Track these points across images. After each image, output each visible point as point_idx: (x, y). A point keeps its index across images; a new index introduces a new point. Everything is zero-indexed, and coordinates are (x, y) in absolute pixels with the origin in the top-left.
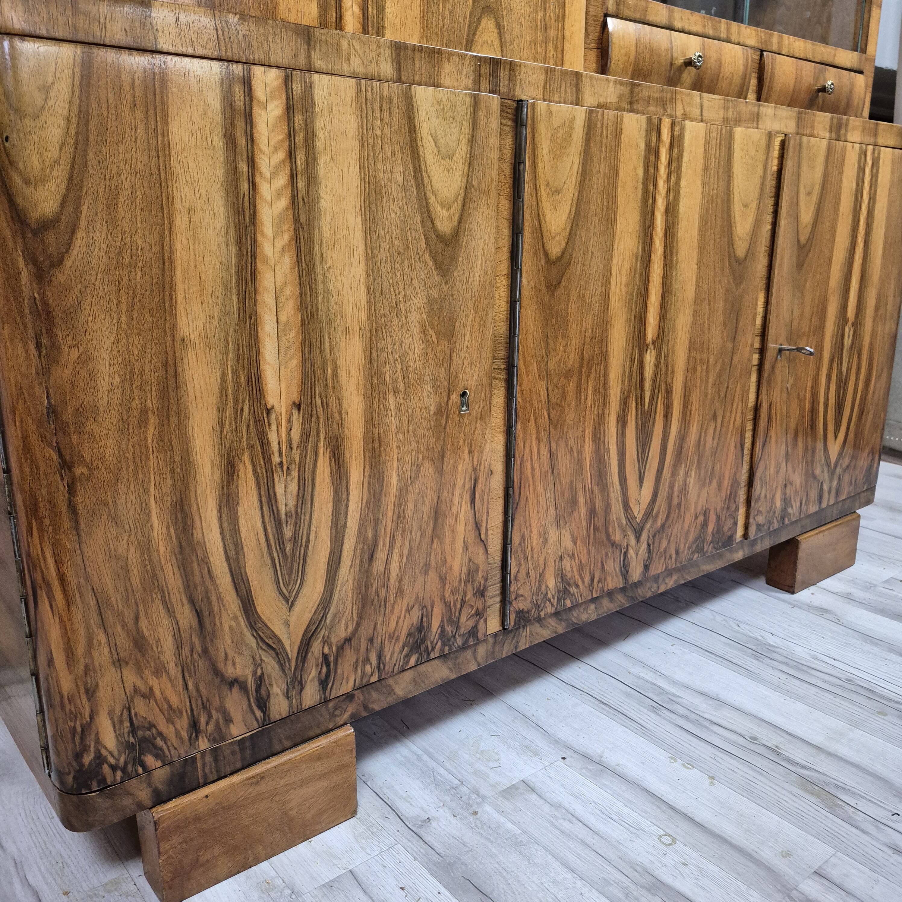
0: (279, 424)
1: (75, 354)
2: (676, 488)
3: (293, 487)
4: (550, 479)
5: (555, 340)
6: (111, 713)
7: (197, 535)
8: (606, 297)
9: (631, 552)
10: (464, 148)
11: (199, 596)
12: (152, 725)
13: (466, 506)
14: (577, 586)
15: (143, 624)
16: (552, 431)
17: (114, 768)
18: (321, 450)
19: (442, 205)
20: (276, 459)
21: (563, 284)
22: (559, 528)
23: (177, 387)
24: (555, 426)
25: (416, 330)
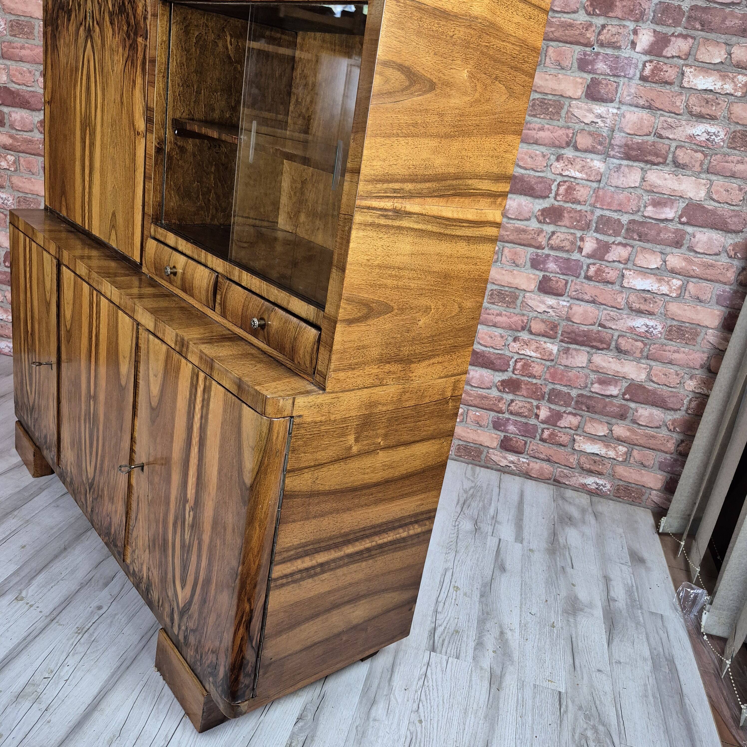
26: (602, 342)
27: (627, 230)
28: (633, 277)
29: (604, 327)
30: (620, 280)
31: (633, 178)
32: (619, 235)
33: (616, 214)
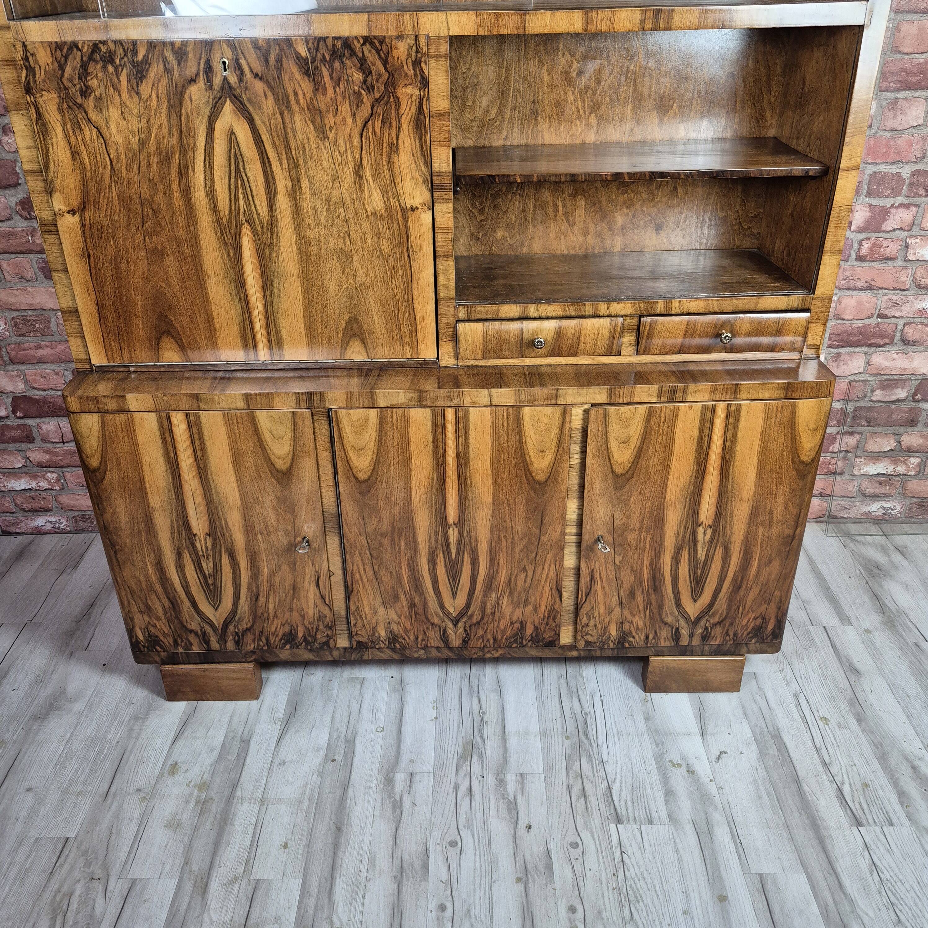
0: (200, 541)
1: (111, 510)
2: (489, 604)
3: (211, 564)
4: (375, 583)
5: (370, 518)
6: (140, 628)
7: (168, 576)
8: (409, 500)
9: (450, 631)
10: (289, 434)
11: (171, 596)
12: (157, 637)
13: (313, 588)
14: (404, 639)
15: (149, 602)
16: (374, 561)
17: (144, 647)
18: (223, 553)
19: (279, 458)
20: (201, 553)
21: (372, 491)
22: (386, 608)
23: (152, 523)
24: (376, 559)
25: (270, 510)
26: (882, 336)
27: (911, 185)
28: (921, 245)
29: (885, 317)
30: (904, 252)
31: (914, 114)
32: (900, 194)
33: (894, 167)
